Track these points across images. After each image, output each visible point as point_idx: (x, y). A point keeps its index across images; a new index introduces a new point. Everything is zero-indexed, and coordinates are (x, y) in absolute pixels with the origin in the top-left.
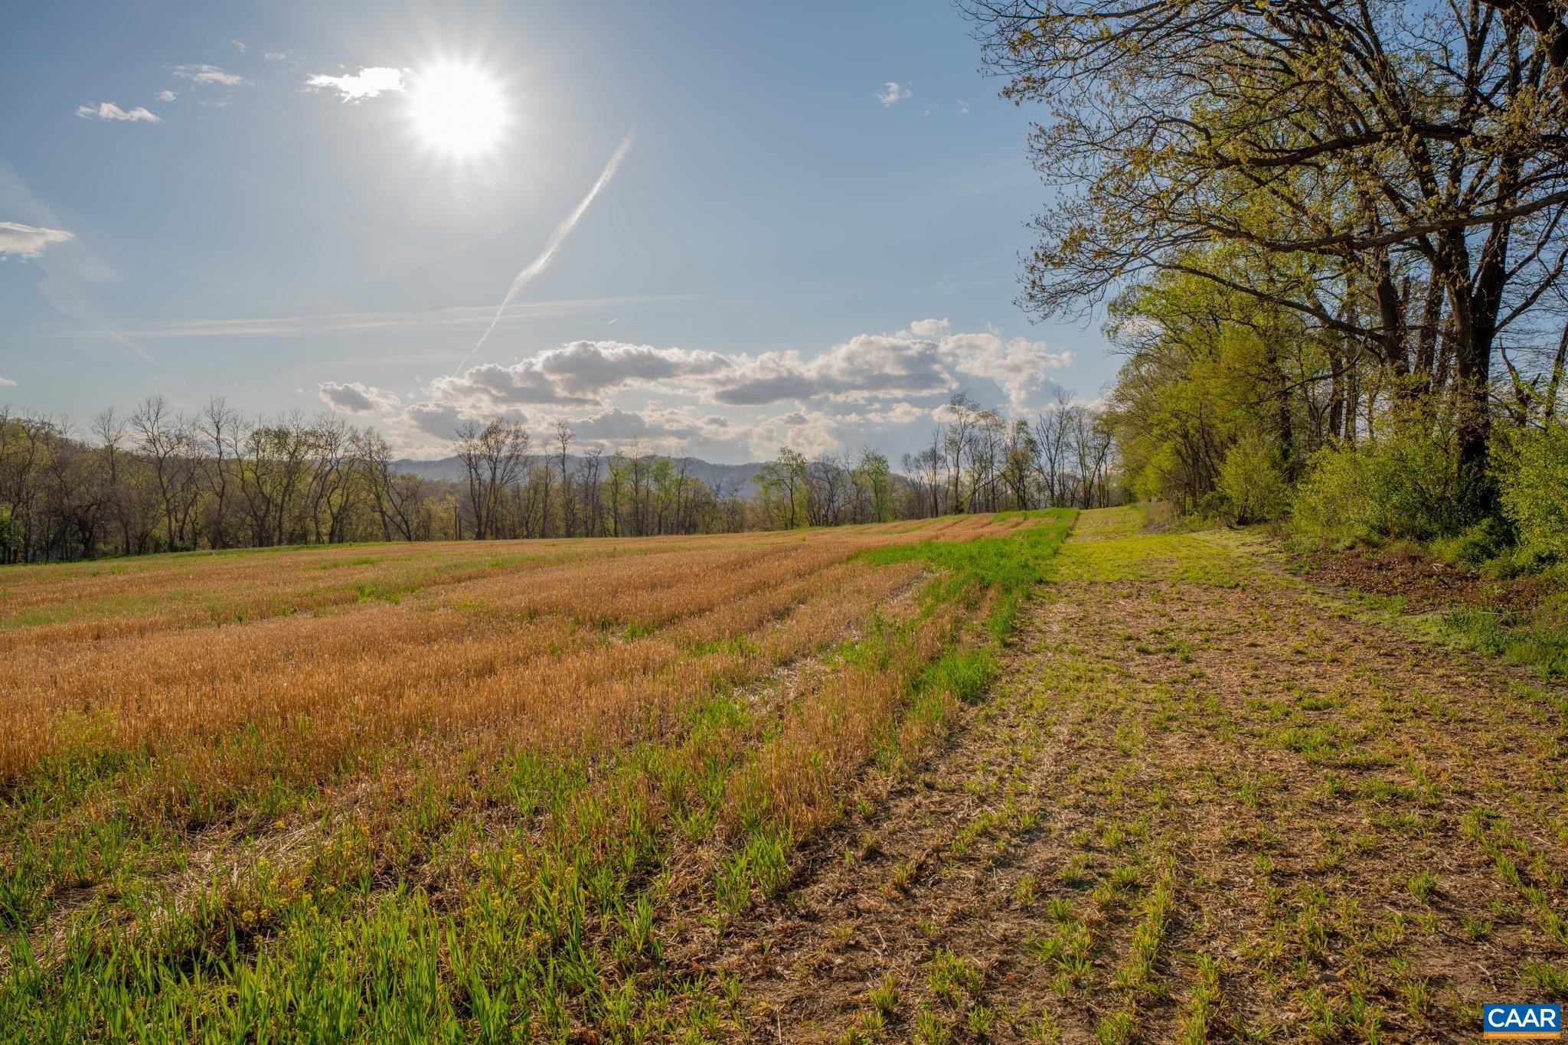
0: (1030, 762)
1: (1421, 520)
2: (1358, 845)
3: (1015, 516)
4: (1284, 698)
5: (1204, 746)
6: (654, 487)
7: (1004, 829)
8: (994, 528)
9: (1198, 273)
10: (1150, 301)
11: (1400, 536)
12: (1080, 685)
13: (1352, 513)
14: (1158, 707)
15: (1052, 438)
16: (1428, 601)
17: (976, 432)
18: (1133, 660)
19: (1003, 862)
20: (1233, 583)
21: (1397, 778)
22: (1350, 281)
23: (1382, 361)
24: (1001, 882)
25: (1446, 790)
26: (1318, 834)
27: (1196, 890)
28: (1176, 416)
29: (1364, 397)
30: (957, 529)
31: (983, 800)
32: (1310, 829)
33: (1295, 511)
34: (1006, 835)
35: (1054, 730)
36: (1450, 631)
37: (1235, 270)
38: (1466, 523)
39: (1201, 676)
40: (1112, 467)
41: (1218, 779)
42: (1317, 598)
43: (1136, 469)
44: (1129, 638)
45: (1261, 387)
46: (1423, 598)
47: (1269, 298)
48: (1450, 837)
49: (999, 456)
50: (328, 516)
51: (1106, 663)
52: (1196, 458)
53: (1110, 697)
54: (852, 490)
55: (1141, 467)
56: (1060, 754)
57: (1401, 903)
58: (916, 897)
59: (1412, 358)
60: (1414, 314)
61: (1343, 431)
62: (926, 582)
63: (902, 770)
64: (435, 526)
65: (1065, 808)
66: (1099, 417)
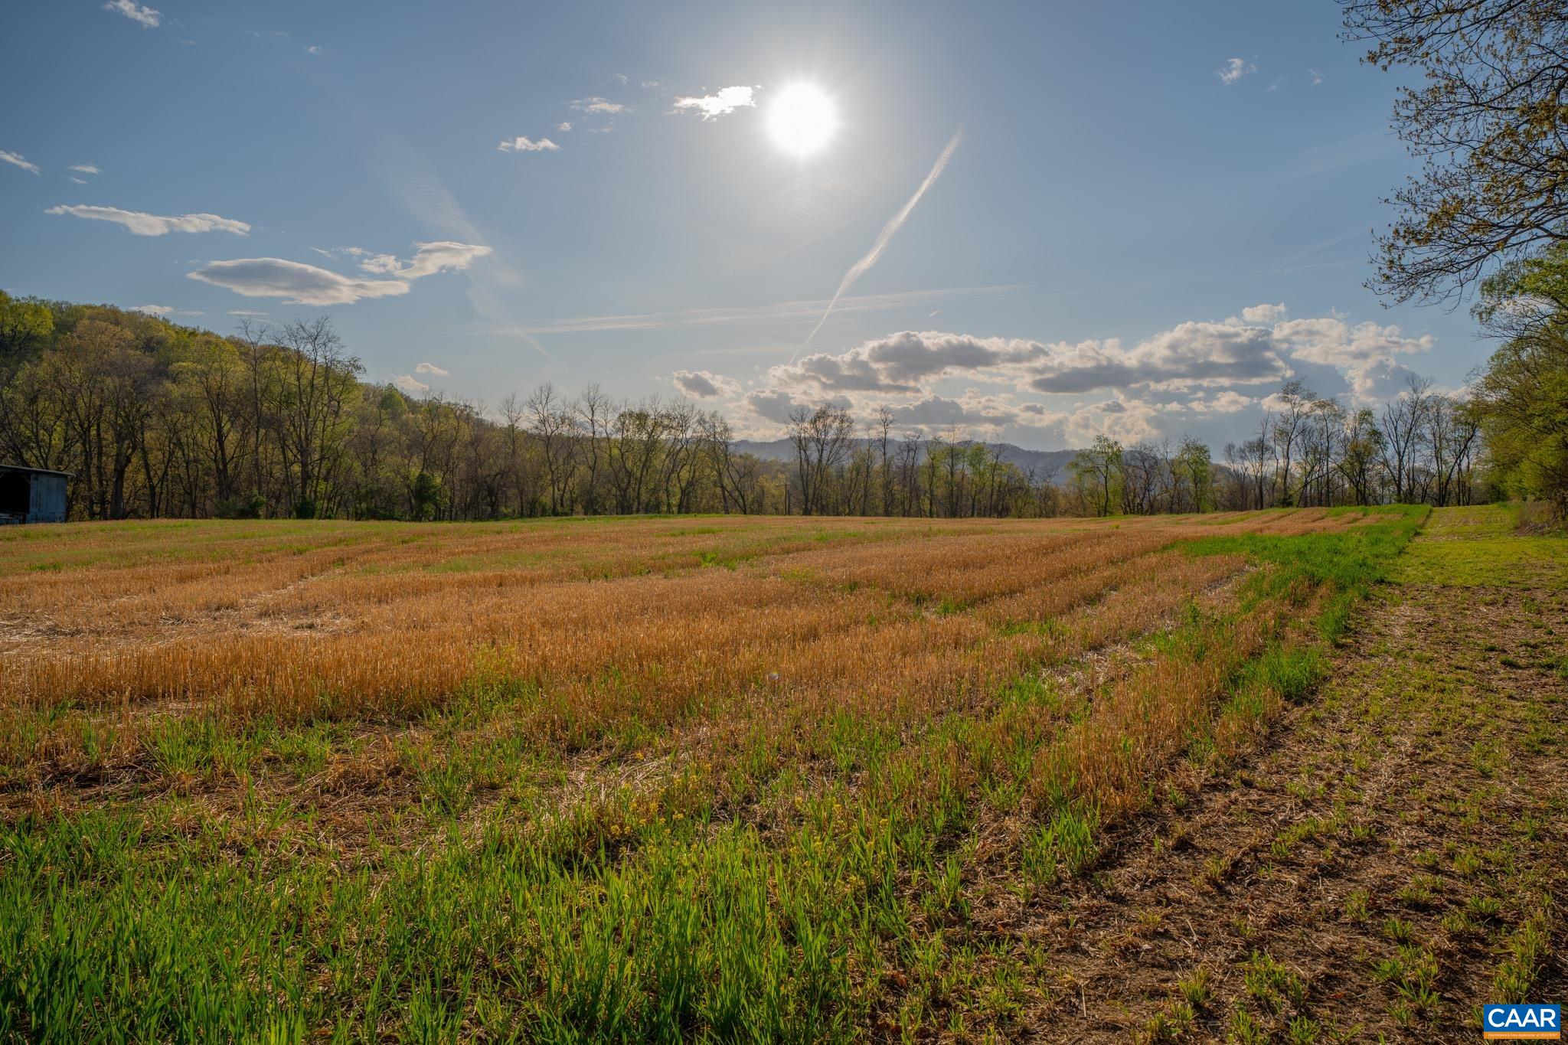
0: (1364, 771)
3: (1352, 512)
6: (969, 471)
7: (1332, 837)
8: (1328, 522)
10: (1540, 278)
12: (1427, 695)
14: (1529, 727)
15: (1401, 429)
17: (1310, 422)
18: (1496, 673)
19: (1331, 872)
24: (1329, 893)
30: (1285, 522)
31: (1307, 804)
34: (1335, 844)
35: (1394, 739)
40: (1475, 462)
43: (1508, 464)
44: (1492, 649)
49: (1336, 447)
50: (677, 490)
51: (1461, 674)
53: (1466, 711)
54: (1169, 479)
55: (1515, 462)
56: (1402, 766)
58: (1230, 894)
62: (1248, 576)
63: (1216, 764)
64: (767, 501)
65: (1407, 824)
66: (1462, 407)
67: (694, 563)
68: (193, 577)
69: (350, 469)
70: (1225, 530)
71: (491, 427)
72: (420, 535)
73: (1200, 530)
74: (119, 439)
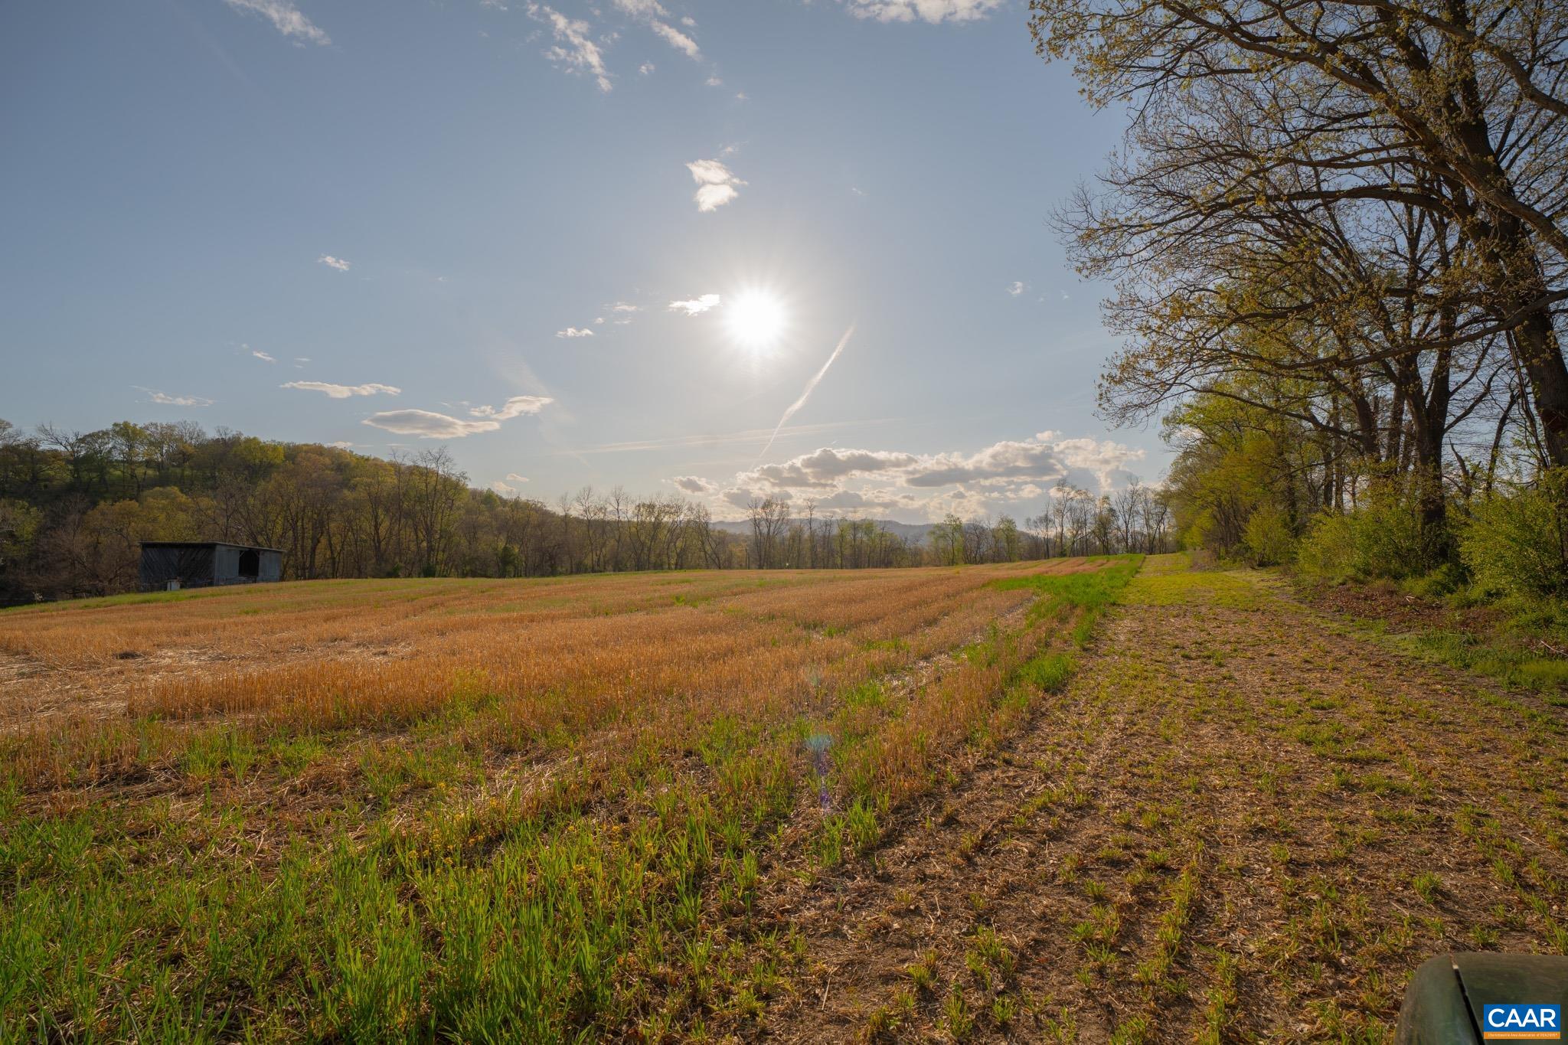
0: (1090, 745)
1: (1395, 565)
2: (1364, 838)
3: (1101, 559)
4: (1296, 698)
5: (1232, 736)
6: (865, 539)
7: (1061, 805)
8: (1086, 566)
9: (1225, 395)
10: (1191, 415)
11: (1380, 576)
12: (1137, 682)
13: (1344, 560)
14: (1196, 702)
15: (1126, 507)
16: (1404, 624)
17: (1074, 504)
18: (1178, 663)
19: (1055, 836)
20: (1255, 608)
21: (1392, 772)
22: (1335, 400)
23: (1362, 454)
24: (1052, 853)
25: (1438, 787)
26: (1327, 824)
27: (1220, 876)
28: (1213, 492)
29: (1348, 479)
30: (1061, 567)
31: (1048, 777)
32: (1321, 818)
33: (1300, 557)
34: (1062, 811)
35: (1113, 718)
36: (1424, 648)
37: (1251, 393)
38: (1429, 568)
39: (1230, 678)
40: (1168, 527)
41: (1242, 767)
42: (1319, 621)
43: (1185, 528)
44: (1177, 647)
45: (1274, 472)
46: (1400, 622)
47: (1277, 410)
48: (1445, 833)
49: (1090, 519)
50: (674, 554)
51: (1158, 666)
52: (1227, 521)
53: (1159, 693)
54: (991, 540)
55: (1189, 527)
56: (1115, 739)
57: (1407, 900)
58: (977, 865)
59: (1383, 452)
60: (1384, 419)
61: (1333, 502)
62: (1032, 603)
63: (988, 748)
64: (735, 561)
65: (1114, 787)
66: (1158, 494)
67: (668, 604)
68: (334, 618)
69: (458, 544)
70: (1026, 572)
71: (552, 515)
72: (494, 587)
73: (1012, 573)
74: (314, 528)
